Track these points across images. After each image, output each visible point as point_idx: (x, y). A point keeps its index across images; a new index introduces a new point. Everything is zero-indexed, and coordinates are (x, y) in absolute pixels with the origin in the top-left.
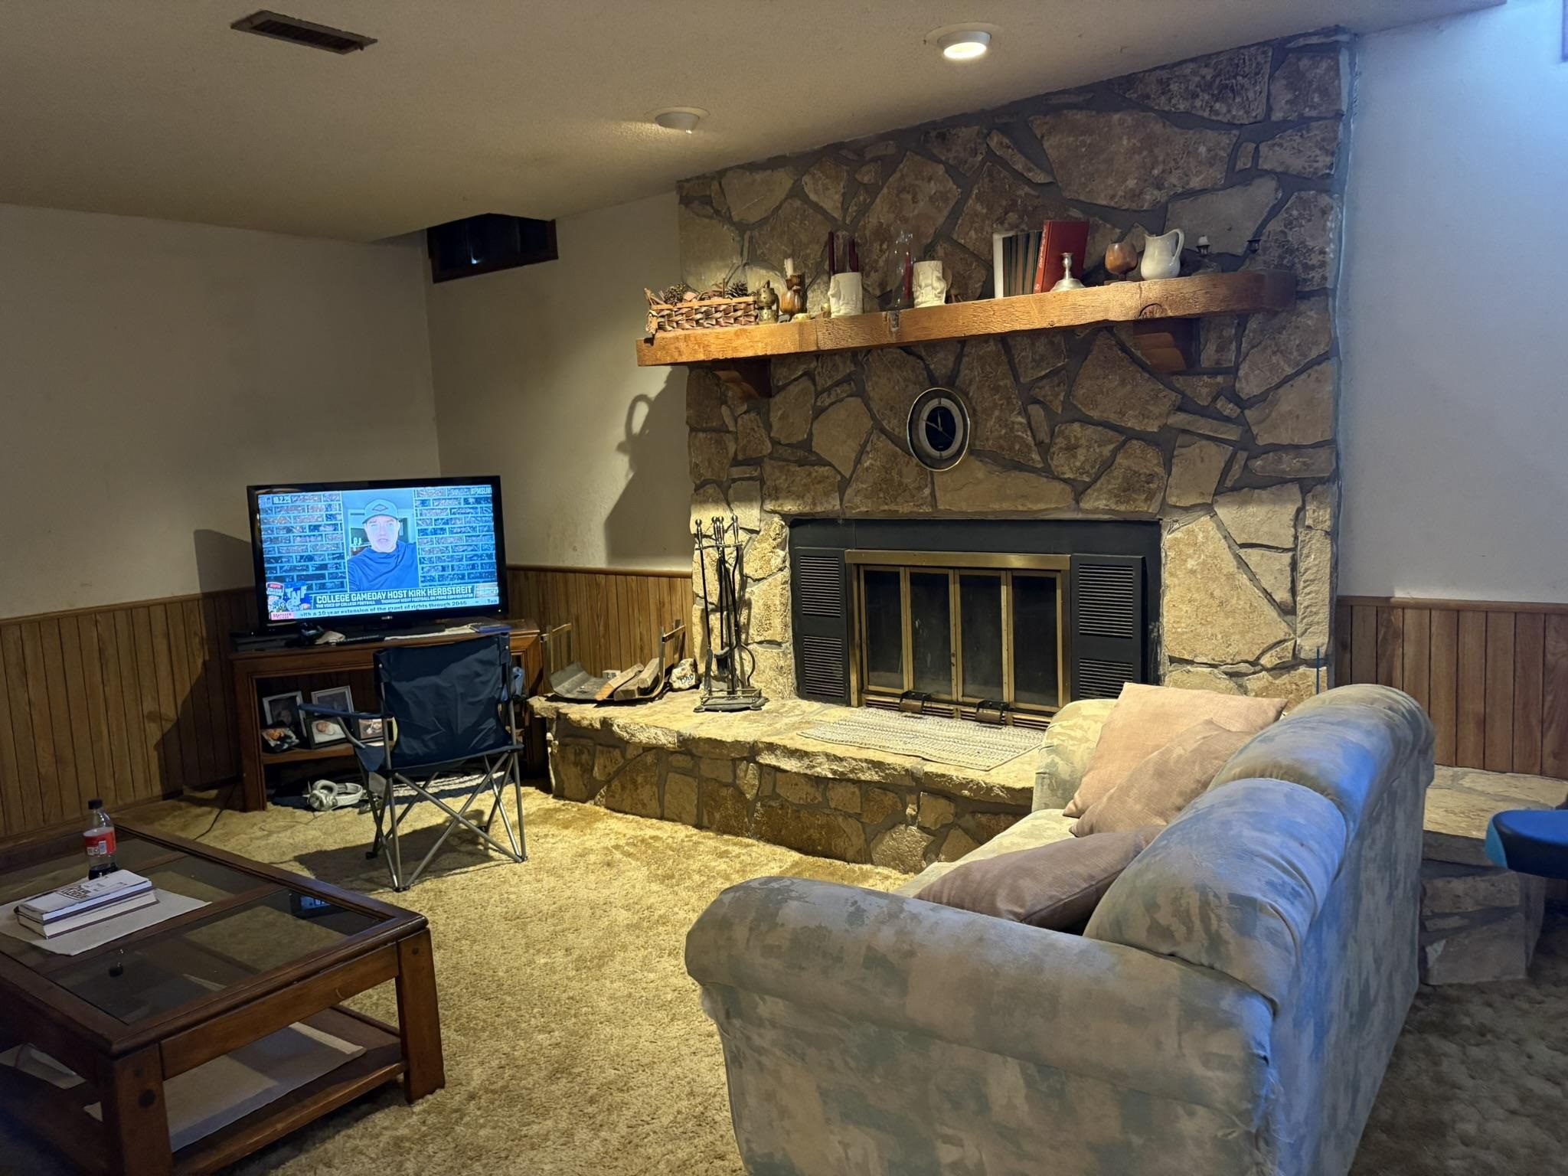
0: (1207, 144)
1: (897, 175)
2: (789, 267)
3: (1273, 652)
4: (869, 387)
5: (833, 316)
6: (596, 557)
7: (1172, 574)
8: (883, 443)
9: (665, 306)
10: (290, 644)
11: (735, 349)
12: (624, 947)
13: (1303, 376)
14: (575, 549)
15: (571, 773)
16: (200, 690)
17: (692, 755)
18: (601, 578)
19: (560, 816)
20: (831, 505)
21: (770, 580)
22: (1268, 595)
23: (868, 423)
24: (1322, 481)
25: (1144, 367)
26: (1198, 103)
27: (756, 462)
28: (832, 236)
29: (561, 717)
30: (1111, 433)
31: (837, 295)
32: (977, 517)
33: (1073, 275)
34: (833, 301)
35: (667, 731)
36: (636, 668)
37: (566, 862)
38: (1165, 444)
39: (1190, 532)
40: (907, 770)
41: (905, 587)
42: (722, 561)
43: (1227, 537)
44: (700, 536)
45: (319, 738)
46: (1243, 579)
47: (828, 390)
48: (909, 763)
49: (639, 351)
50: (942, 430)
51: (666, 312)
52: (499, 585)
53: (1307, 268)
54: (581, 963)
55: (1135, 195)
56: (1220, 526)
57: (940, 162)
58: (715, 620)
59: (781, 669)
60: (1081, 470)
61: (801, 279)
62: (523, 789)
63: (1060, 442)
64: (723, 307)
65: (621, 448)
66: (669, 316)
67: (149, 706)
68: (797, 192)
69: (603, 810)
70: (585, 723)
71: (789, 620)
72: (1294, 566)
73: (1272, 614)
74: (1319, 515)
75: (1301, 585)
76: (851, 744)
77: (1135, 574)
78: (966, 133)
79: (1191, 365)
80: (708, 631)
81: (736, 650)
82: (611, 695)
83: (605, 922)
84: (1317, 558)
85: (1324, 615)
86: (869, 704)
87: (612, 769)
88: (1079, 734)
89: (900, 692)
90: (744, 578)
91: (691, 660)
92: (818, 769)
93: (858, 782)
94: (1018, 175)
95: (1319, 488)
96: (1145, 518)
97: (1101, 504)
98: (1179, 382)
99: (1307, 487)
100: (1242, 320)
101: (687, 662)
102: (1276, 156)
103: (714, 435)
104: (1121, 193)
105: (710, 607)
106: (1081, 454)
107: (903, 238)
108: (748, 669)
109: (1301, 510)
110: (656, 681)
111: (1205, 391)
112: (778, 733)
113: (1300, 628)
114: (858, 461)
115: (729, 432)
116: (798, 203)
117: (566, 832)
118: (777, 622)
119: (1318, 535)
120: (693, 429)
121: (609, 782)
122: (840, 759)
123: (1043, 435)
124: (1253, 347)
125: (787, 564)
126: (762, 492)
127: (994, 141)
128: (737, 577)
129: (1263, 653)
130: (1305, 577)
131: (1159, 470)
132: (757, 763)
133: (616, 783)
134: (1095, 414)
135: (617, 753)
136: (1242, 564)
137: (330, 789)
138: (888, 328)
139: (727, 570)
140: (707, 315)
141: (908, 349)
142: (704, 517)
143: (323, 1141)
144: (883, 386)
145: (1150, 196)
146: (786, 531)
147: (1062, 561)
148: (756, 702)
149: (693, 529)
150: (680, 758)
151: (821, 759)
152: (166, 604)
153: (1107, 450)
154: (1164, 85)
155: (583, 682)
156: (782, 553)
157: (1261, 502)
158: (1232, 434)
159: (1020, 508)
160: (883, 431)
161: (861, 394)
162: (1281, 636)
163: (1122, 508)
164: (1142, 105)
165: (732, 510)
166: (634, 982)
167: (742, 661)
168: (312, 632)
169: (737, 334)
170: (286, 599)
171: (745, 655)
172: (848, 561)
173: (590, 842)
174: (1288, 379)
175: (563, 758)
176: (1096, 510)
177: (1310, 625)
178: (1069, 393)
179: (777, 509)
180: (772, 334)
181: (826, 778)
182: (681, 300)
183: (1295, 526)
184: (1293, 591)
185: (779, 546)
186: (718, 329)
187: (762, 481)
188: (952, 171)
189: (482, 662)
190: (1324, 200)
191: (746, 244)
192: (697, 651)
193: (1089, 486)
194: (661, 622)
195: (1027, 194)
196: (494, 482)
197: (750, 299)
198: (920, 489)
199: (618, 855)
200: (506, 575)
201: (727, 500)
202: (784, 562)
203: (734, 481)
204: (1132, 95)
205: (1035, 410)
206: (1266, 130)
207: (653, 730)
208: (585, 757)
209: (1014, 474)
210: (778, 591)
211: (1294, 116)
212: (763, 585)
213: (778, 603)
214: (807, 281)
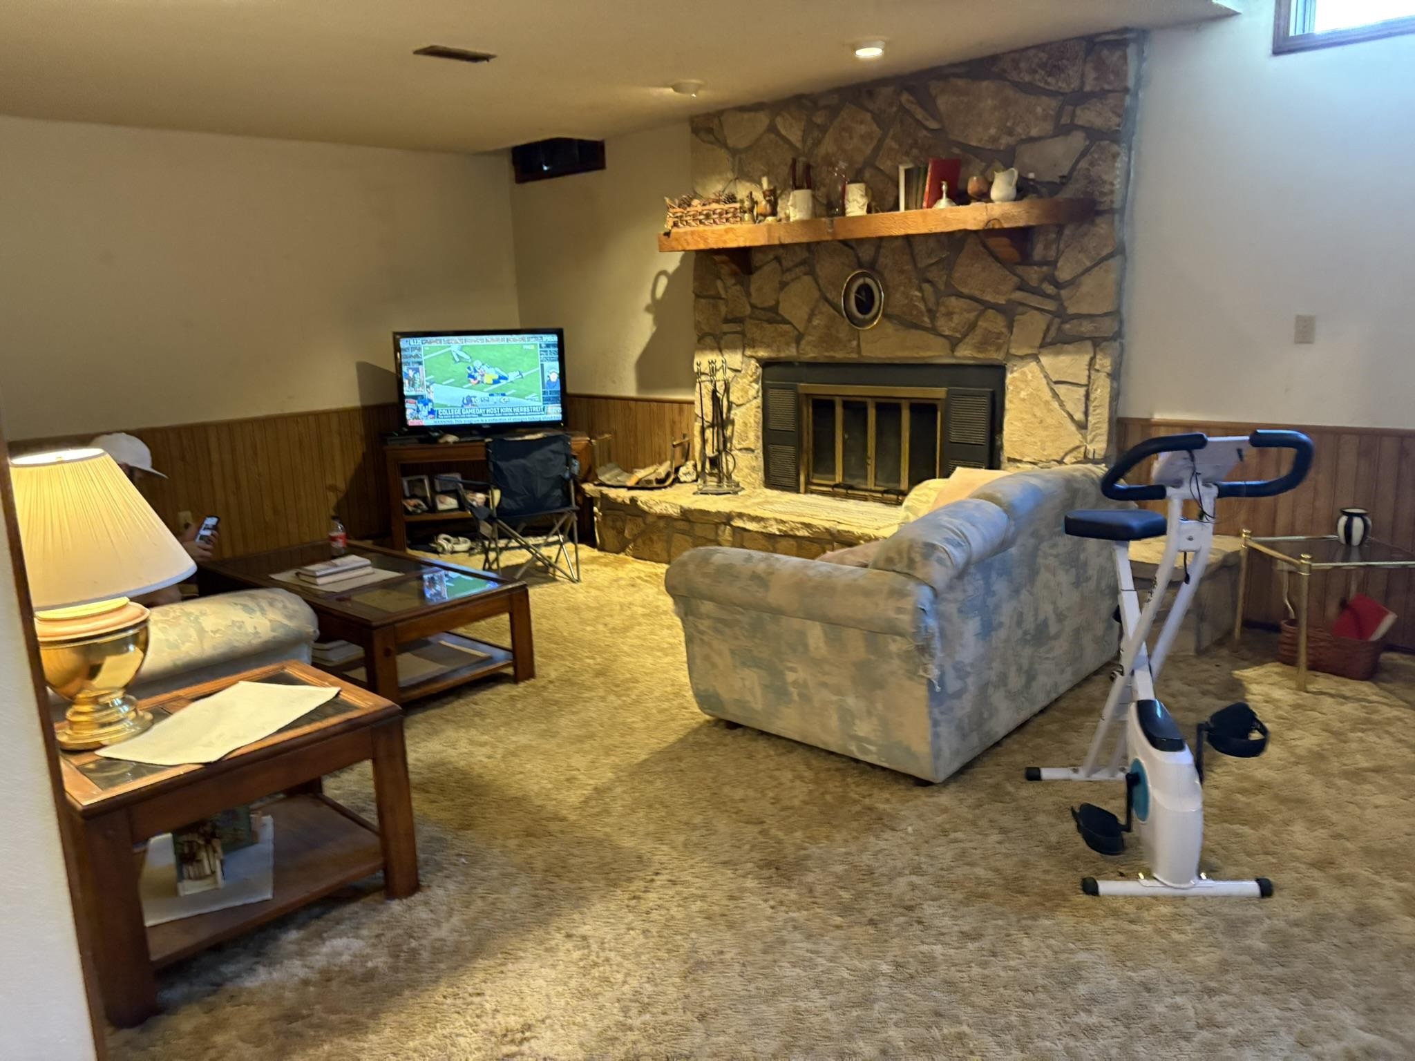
0: (1044, 106)
1: (839, 119)
2: (765, 181)
3: (1072, 455)
4: (818, 270)
5: (792, 220)
6: (629, 389)
7: (1011, 402)
8: (827, 309)
9: (678, 210)
10: (421, 441)
11: (725, 242)
12: (640, 624)
13: (1097, 268)
14: (614, 382)
15: (610, 535)
16: (360, 471)
17: (689, 521)
18: (632, 404)
19: (602, 560)
20: (790, 352)
21: (748, 405)
22: (1071, 417)
23: (817, 294)
24: (1106, 339)
25: (997, 259)
26: (1037, 77)
27: (739, 320)
28: (794, 161)
29: (604, 497)
30: (975, 304)
31: (794, 206)
32: (888, 362)
33: (948, 196)
34: (791, 209)
35: (673, 505)
36: (655, 467)
37: (606, 584)
38: (1009, 312)
39: (1024, 373)
40: (826, 529)
41: (839, 411)
42: (714, 392)
43: (1046, 377)
44: (701, 373)
45: (441, 507)
46: (1055, 405)
47: (789, 270)
48: (827, 525)
49: (660, 241)
50: (866, 301)
51: (679, 214)
52: (562, 407)
53: (1103, 194)
54: (613, 630)
55: (995, 140)
56: (1042, 368)
57: (868, 110)
58: (709, 433)
59: (753, 469)
60: (955, 330)
61: (773, 192)
62: (580, 546)
63: (943, 309)
64: (718, 211)
65: (648, 309)
66: (681, 217)
67: (329, 482)
68: (772, 129)
69: (631, 558)
70: (620, 500)
71: (760, 434)
72: (1087, 396)
73: (1073, 428)
74: (1105, 363)
75: (1091, 409)
76: (792, 514)
77: (985, 401)
78: (887, 91)
79: (1026, 258)
80: (704, 442)
81: (723, 454)
82: (637, 483)
83: (629, 613)
84: (1102, 392)
85: (1105, 427)
86: (812, 492)
87: (636, 532)
88: (924, 499)
89: (832, 483)
90: (730, 404)
91: (692, 462)
92: (770, 529)
93: (795, 537)
94: (918, 122)
95: (1104, 344)
96: (996, 363)
97: (968, 353)
98: (1020, 269)
99: (1097, 343)
100: (1060, 229)
101: (690, 464)
102: (1088, 116)
103: (711, 301)
104: (986, 138)
105: (706, 424)
106: (956, 318)
107: (843, 165)
108: (731, 467)
109: (1092, 360)
110: (668, 475)
111: (1035, 276)
112: (747, 507)
113: (1089, 438)
114: (809, 320)
115: (721, 298)
116: (772, 136)
117: (605, 569)
118: (752, 435)
119: (1103, 375)
120: (698, 296)
121: (634, 541)
122: (783, 522)
123: (931, 304)
124: (1067, 247)
125: (760, 394)
126: (744, 342)
127: (905, 97)
128: (725, 403)
129: (1066, 454)
130: (1094, 404)
131: (1004, 330)
132: (731, 526)
133: (639, 541)
134: (965, 291)
135: (640, 520)
136: (1056, 395)
137: (448, 541)
138: (826, 230)
139: (718, 398)
140: (707, 216)
141: (845, 243)
142: (703, 361)
143: (472, 695)
144: (827, 268)
145: (1005, 141)
146: (760, 371)
147: (940, 393)
148: (735, 489)
149: (696, 370)
150: (683, 523)
151: (772, 522)
152: (339, 412)
153: (972, 316)
154: (1016, 63)
155: (619, 475)
156: (756, 386)
157: (1068, 353)
158: (1050, 306)
159: (916, 355)
160: (827, 300)
161: (811, 273)
162: (1077, 443)
163: (980, 356)
164: (1001, 76)
165: (722, 355)
166: (644, 640)
167: (727, 462)
168: (436, 434)
169: (727, 231)
170: (418, 411)
171: (729, 458)
172: (801, 391)
173: (621, 573)
174: (1088, 270)
175: (605, 524)
176: (965, 358)
177: (1095, 437)
178: (949, 276)
179: (754, 354)
180: (750, 231)
181: (774, 535)
182: (689, 205)
183: (1089, 370)
184: (1086, 414)
185: (756, 381)
186: (715, 227)
187: (743, 334)
188: (877, 118)
189: (553, 452)
190: (1115, 148)
191: (737, 163)
192: (697, 455)
193: (960, 341)
194: (673, 433)
195: (926, 136)
196: (559, 333)
197: (737, 205)
198: (850, 341)
199: (639, 581)
200: (566, 398)
201: (719, 346)
202: (758, 392)
203: (725, 334)
204: (995, 69)
205: (926, 286)
206: (1080, 98)
207: (664, 504)
208: (619, 524)
209: (913, 331)
210: (752, 413)
211: (1097, 89)
212: (743, 409)
213: (752, 421)
214: (779, 192)
